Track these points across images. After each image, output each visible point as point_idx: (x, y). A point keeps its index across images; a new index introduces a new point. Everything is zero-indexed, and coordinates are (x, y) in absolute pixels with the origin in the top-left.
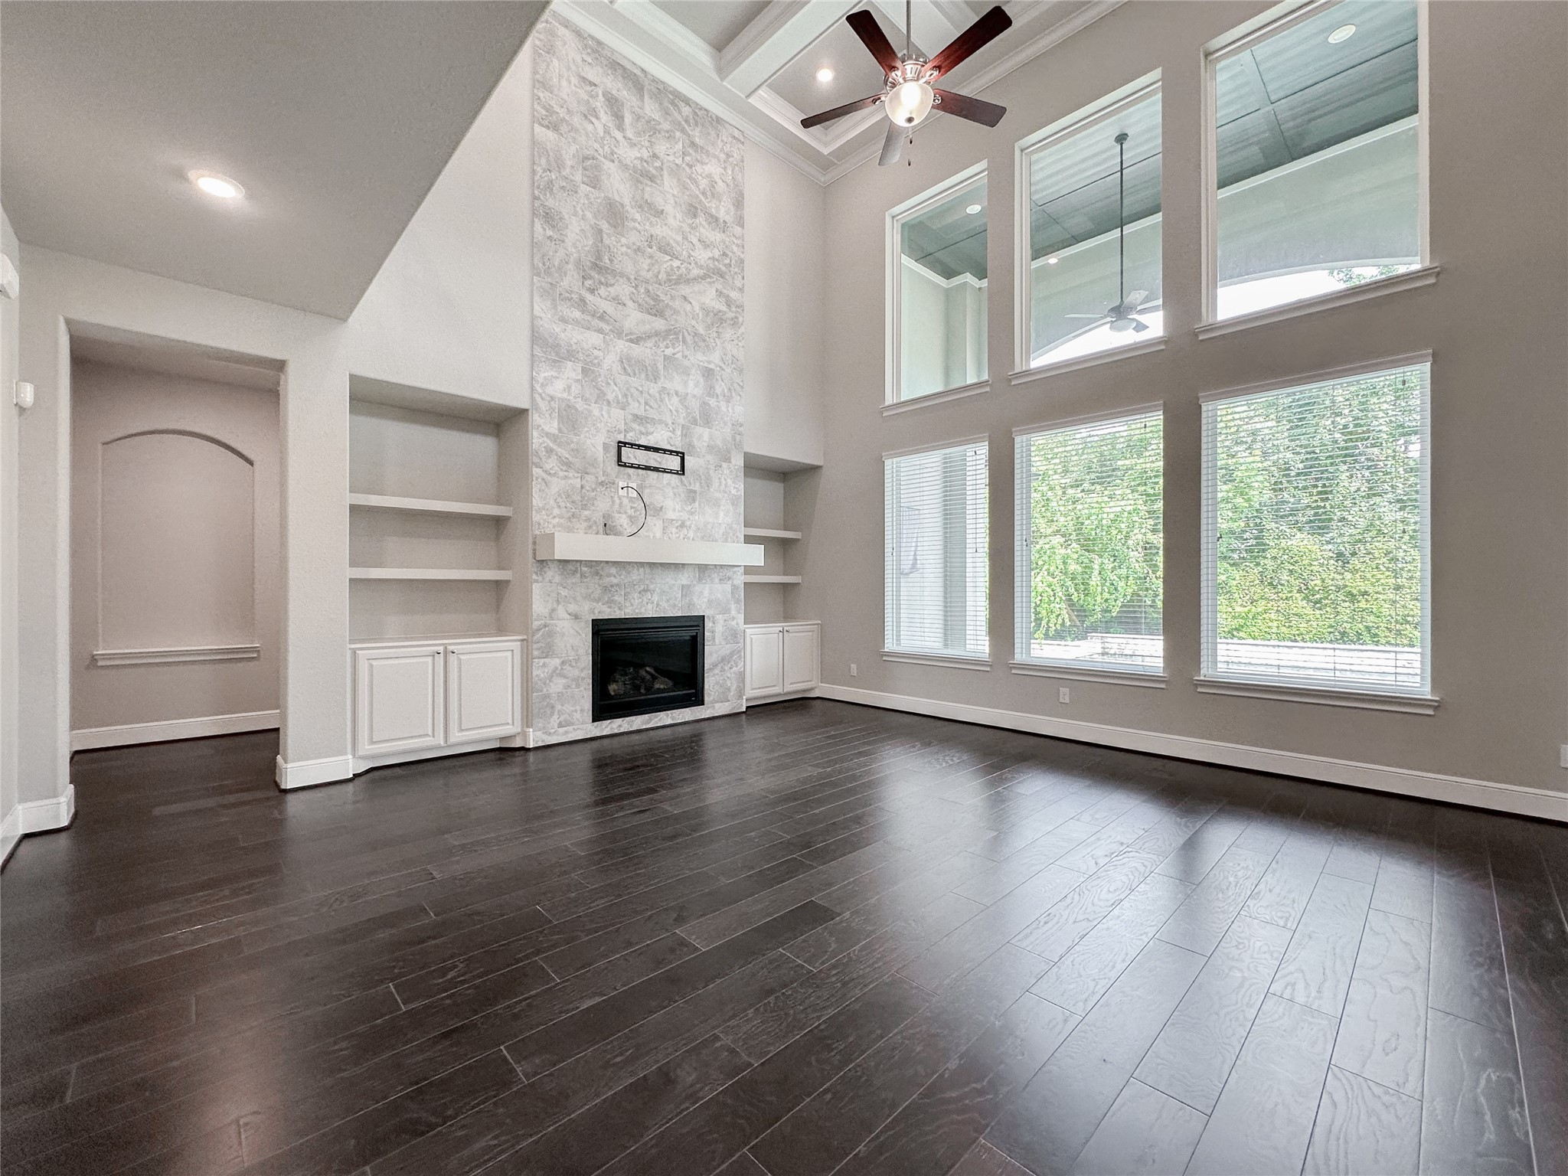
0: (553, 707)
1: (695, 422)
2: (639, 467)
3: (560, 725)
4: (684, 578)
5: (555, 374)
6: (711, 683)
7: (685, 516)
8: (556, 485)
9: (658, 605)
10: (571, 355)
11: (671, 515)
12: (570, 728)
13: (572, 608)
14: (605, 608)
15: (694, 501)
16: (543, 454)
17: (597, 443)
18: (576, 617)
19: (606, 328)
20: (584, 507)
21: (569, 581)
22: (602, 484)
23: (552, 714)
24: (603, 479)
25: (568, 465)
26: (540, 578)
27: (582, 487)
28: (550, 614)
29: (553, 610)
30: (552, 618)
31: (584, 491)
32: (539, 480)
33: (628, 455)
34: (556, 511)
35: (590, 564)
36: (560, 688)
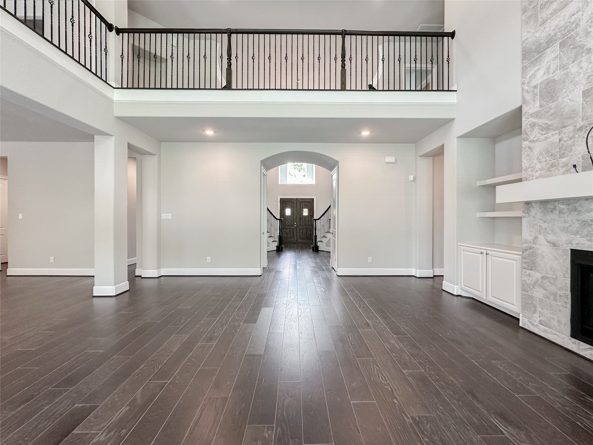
0: (535, 307)
3: (541, 322)
5: (536, 69)
8: (539, 147)
10: (550, 42)
12: (549, 330)
13: (551, 237)
14: (584, 241)
17: (576, 95)
18: (554, 245)
20: (562, 156)
21: (548, 217)
22: (579, 129)
23: (535, 312)
24: (582, 124)
25: (547, 128)
26: (527, 215)
27: (560, 140)
28: (534, 240)
29: (536, 238)
30: (535, 243)
31: (562, 142)
32: (527, 149)
34: (539, 166)
35: (566, 201)
36: (541, 296)
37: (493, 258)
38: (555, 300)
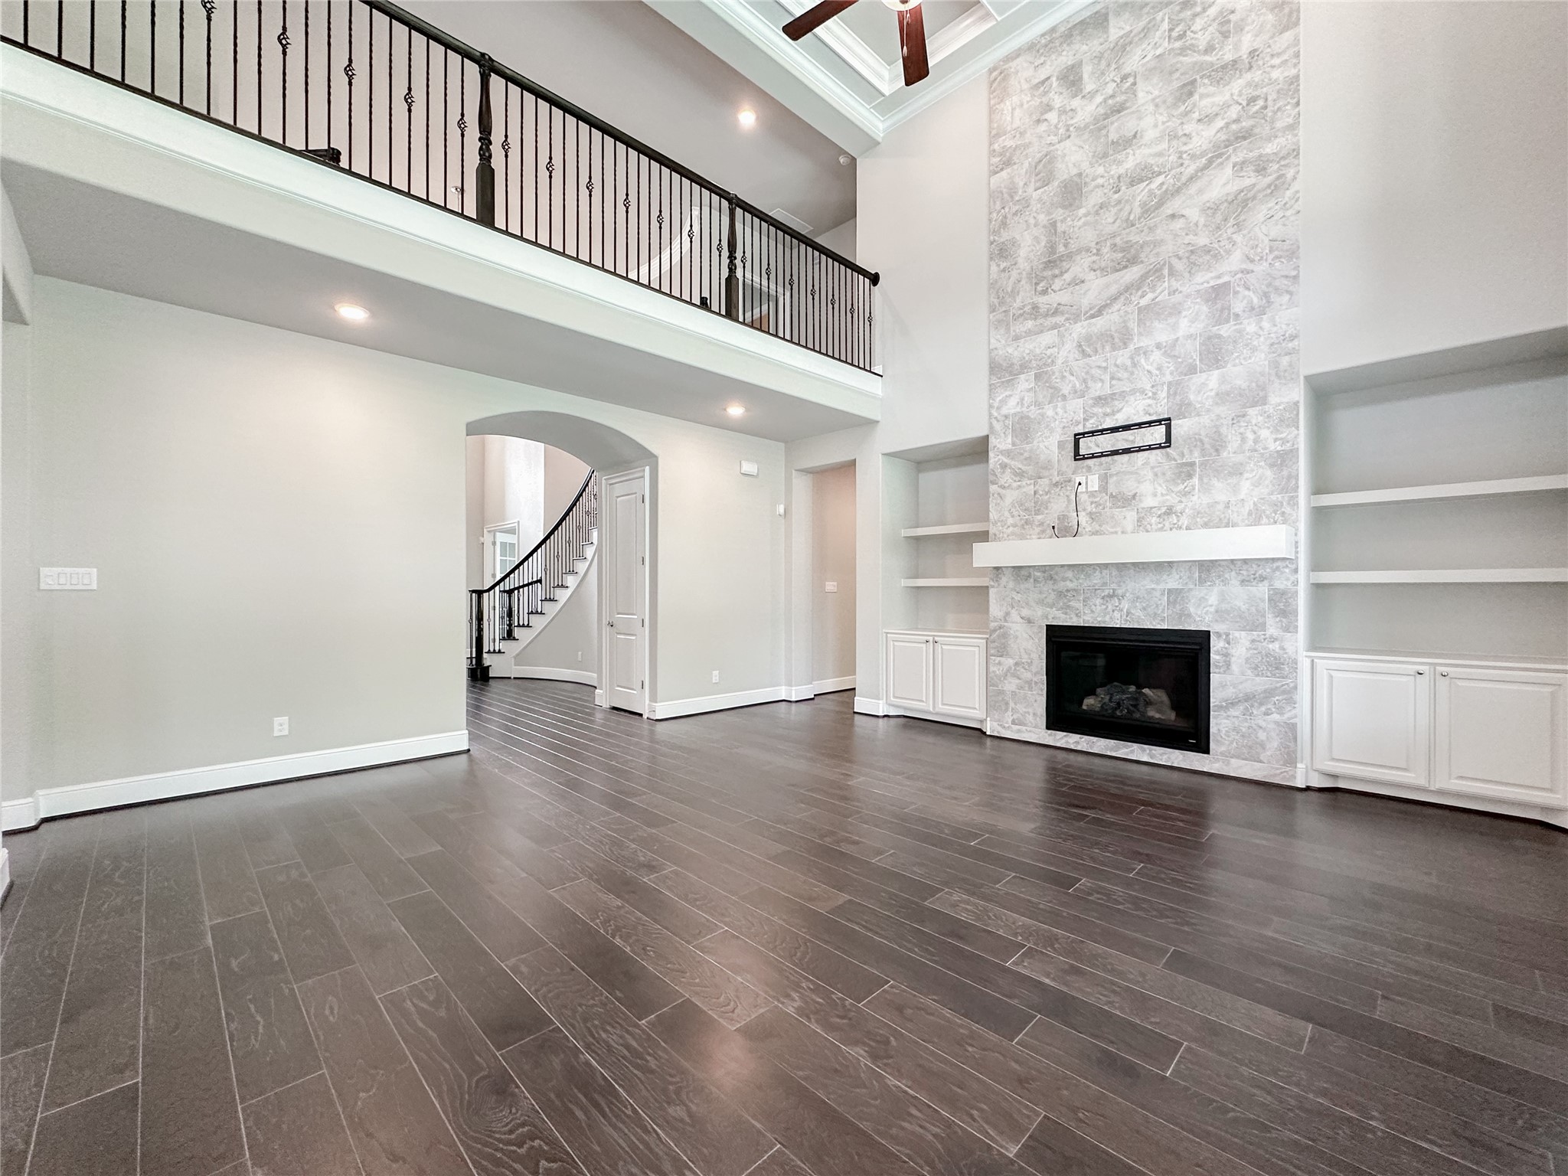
0: (1007, 704)
1: (1192, 370)
2: (1102, 455)
3: (1013, 722)
4: (1172, 582)
5: (1008, 393)
7: (1172, 499)
8: (1010, 496)
9: (1128, 613)
10: (1024, 367)
11: (1149, 502)
12: (1024, 728)
13: (1025, 612)
14: (1059, 614)
15: (1190, 476)
16: (998, 471)
17: (1052, 444)
18: (1029, 621)
19: (1059, 319)
20: (1038, 512)
21: (1022, 586)
22: (1056, 485)
23: (1007, 710)
24: (1058, 479)
25: (1020, 474)
26: (996, 585)
27: (1035, 493)
28: (1005, 617)
29: (1007, 614)
30: (1006, 621)
31: (1037, 496)
32: (996, 495)
33: (1087, 446)
34: (1010, 521)
35: (1043, 569)
36: (1013, 688)
37: (944, 647)
38: (1030, 689)
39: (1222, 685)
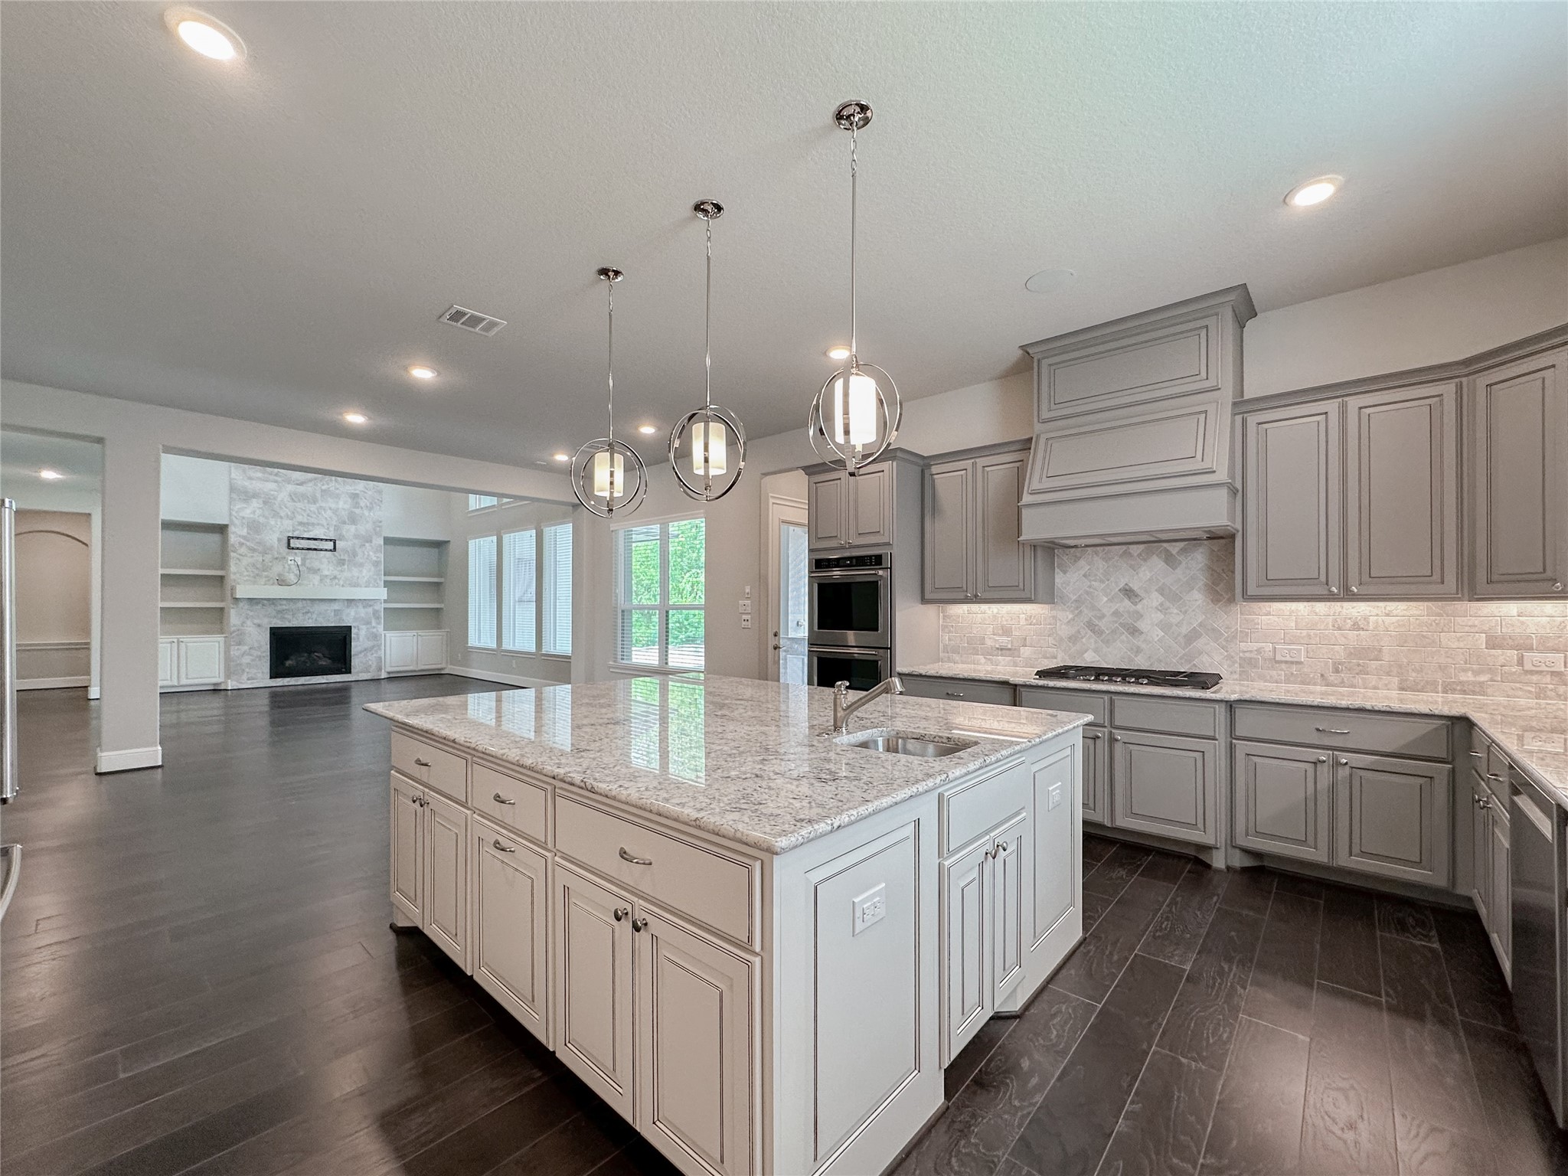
0: (243, 671)
1: (344, 523)
2: (303, 549)
3: (248, 679)
4: (336, 606)
5: (243, 506)
6: (356, 662)
7: (336, 573)
8: (245, 561)
9: (316, 620)
10: (255, 495)
11: (326, 573)
12: (254, 681)
13: (257, 621)
14: (278, 621)
15: (344, 564)
16: (237, 546)
17: (273, 537)
18: (259, 626)
19: (279, 479)
20: (264, 571)
21: (255, 608)
22: (277, 558)
24: (277, 556)
25: (253, 550)
26: (235, 607)
27: (263, 560)
28: (242, 624)
29: (244, 622)
30: (243, 626)
31: (264, 562)
32: (235, 559)
33: (293, 543)
34: (246, 573)
35: (268, 600)
36: (248, 661)
37: (187, 644)
38: (260, 660)
39: (356, 646)
